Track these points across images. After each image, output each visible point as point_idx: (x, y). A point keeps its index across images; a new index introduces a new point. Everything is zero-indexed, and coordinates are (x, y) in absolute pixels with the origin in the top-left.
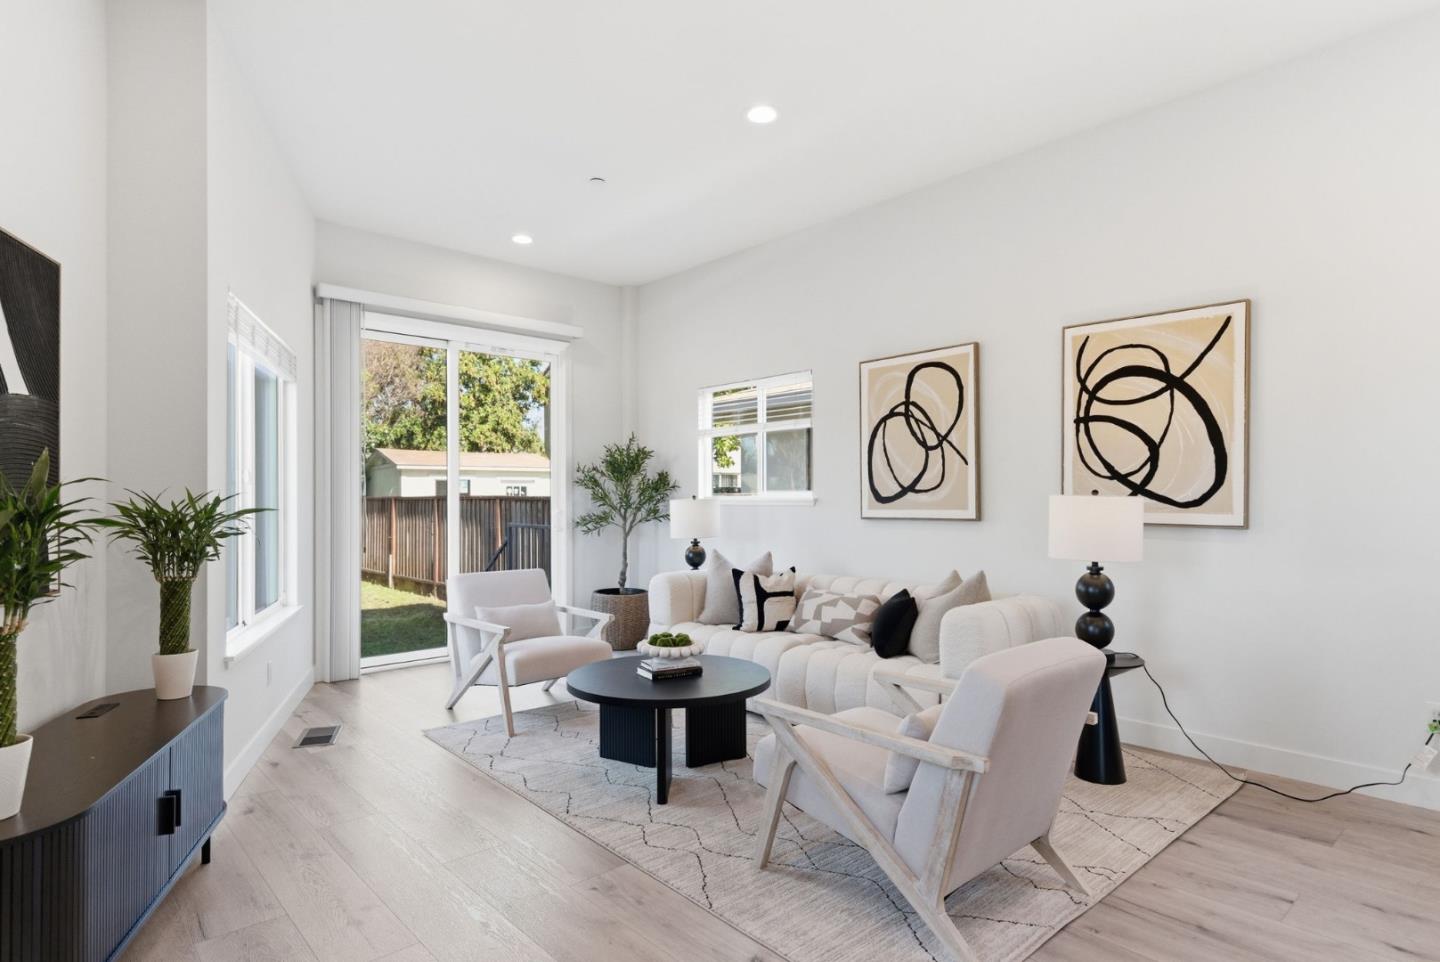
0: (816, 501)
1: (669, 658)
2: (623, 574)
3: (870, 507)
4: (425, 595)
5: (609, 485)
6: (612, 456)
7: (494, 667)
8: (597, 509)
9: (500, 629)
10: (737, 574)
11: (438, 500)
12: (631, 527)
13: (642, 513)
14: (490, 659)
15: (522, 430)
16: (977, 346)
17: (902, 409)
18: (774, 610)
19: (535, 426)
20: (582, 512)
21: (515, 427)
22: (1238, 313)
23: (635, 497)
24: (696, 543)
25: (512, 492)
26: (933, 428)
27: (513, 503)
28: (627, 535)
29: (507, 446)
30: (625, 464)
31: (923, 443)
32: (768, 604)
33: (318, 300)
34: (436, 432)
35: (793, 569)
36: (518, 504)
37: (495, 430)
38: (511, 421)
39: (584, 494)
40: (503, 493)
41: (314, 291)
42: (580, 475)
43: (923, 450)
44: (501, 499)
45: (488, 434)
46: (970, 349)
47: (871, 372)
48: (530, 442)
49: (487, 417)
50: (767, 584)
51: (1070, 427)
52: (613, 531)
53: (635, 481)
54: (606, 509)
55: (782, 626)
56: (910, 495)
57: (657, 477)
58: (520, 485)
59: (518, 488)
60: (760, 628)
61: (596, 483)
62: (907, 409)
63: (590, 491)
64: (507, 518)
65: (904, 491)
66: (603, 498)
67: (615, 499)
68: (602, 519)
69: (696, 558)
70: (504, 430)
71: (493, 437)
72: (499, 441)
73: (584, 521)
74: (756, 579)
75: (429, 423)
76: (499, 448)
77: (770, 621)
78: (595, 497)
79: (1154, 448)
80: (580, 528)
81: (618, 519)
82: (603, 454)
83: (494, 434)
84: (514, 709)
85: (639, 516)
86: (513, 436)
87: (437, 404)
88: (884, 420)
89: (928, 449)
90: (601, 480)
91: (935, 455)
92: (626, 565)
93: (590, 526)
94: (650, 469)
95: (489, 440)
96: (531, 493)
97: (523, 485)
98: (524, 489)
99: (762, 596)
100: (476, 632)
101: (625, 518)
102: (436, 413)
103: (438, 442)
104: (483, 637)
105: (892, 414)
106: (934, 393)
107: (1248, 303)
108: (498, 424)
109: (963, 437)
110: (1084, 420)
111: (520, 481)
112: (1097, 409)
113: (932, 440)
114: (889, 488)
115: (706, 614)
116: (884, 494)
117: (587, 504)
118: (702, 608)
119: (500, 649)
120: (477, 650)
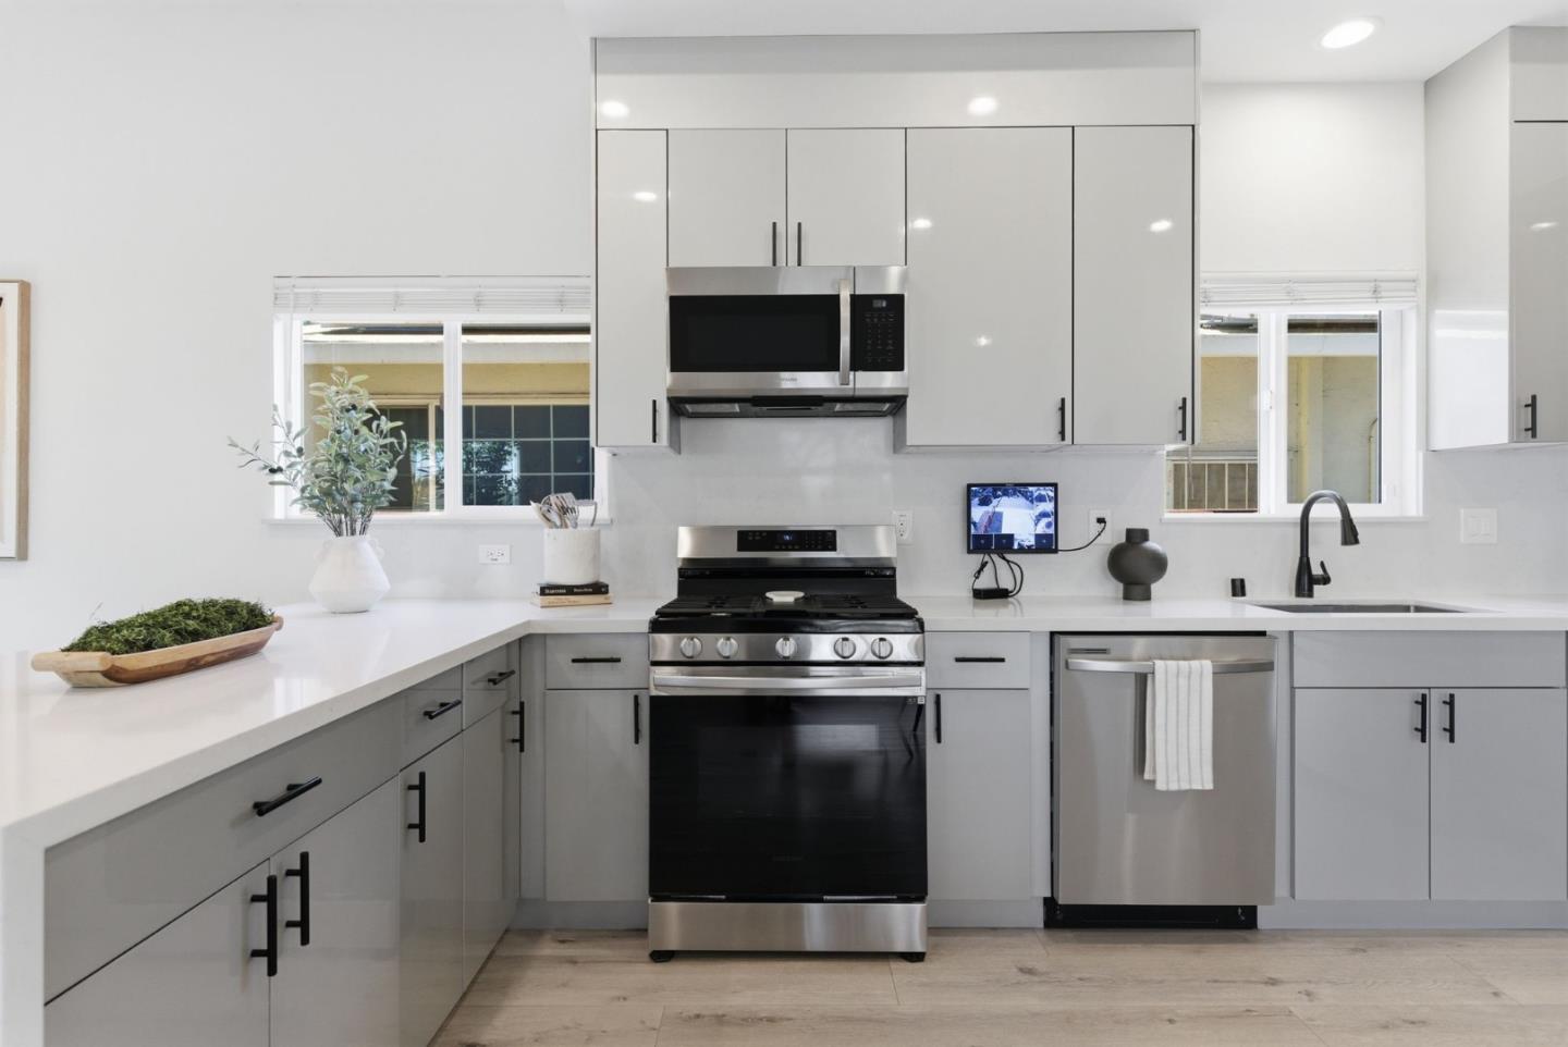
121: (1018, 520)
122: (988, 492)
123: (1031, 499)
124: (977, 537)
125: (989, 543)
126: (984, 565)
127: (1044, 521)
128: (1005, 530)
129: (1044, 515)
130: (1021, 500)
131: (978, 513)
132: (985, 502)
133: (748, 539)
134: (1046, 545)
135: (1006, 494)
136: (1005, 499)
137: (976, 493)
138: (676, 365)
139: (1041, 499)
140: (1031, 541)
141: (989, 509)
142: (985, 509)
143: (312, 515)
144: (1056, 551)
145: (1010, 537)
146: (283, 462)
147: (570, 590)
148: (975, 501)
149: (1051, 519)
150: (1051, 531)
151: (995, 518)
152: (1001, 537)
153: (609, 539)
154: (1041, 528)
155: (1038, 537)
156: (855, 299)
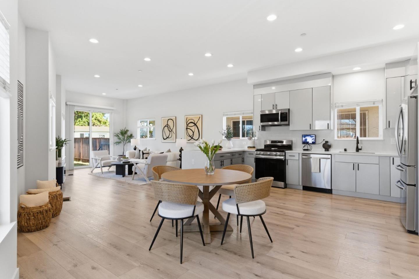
0: (155, 139)
1: (125, 160)
2: (123, 152)
3: (163, 140)
4: (78, 161)
5: (121, 136)
6: (121, 131)
7: (100, 164)
8: (119, 141)
9: (100, 158)
10: (140, 151)
11: (82, 139)
12: (125, 144)
13: (127, 141)
14: (99, 163)
15: (103, 119)
16: (176, 117)
17: (167, 125)
18: (145, 156)
19: (107, 119)
20: (116, 141)
21: (101, 119)
22: (201, 116)
23: (126, 138)
24: (135, 146)
25: (101, 137)
26: (170, 129)
27: (101, 139)
28: (124, 145)
29: (99, 124)
30: (124, 133)
31: (169, 131)
32: (144, 155)
33: (66, 105)
34: (78, 120)
35: (149, 150)
36: (103, 140)
37: (96, 120)
38: (100, 117)
39: (116, 138)
40: (98, 137)
41: (66, 103)
42: (115, 135)
43: (169, 132)
44: (98, 138)
45: (93, 120)
46: (175, 117)
47: (163, 119)
48: (106, 123)
49: (93, 116)
50: (144, 152)
51: (185, 129)
52: (122, 145)
53: (126, 136)
54: (120, 140)
55: (146, 158)
56: (168, 139)
57: (130, 135)
58: (103, 135)
59: (102, 135)
60: (143, 158)
61: (118, 136)
62: (167, 126)
63: (117, 137)
64: (100, 143)
65: (167, 138)
66: (120, 139)
67: (122, 139)
68: (119, 143)
69: (135, 149)
70: (98, 119)
71: (95, 121)
72: (96, 123)
73: (116, 143)
74: (143, 151)
75: (76, 117)
76: (97, 124)
77: (144, 157)
78: (118, 138)
79: (193, 133)
80: (115, 144)
81: (123, 143)
82: (120, 131)
83: (95, 120)
84: (103, 171)
85: (127, 142)
86: (101, 121)
87: (78, 112)
88: (164, 127)
89: (170, 132)
90: (119, 135)
91: (171, 132)
92: (124, 151)
93: (117, 144)
94: (129, 134)
95: (93, 122)
96: (105, 137)
97: (104, 135)
98: (104, 136)
99: (143, 154)
100: (96, 159)
101: (124, 142)
102: (78, 115)
103: (79, 123)
104: (98, 160)
105: (166, 126)
106: (171, 123)
107: (202, 115)
108: (96, 118)
109: (174, 130)
110: (187, 129)
111: (103, 134)
112: (188, 127)
113: (170, 131)
114: (165, 137)
115: (135, 157)
116: (164, 138)
117: (116, 139)
118: (135, 156)
119: (101, 161)
120: (96, 162)
121: (310, 140)
122: (305, 136)
123: (311, 137)
124: (303, 142)
125: (305, 143)
126: (305, 146)
127: (313, 140)
128: (307, 141)
129: (313, 139)
130: (310, 137)
131: (304, 139)
132: (305, 137)
133: (272, 142)
134: (314, 143)
135: (308, 136)
136: (307, 137)
137: (303, 136)
138: (261, 122)
139: (313, 137)
140: (311, 143)
141: (305, 138)
142: (304, 138)
143: (226, 139)
144: (315, 144)
145: (308, 142)
146: (224, 133)
147: (251, 147)
148: (303, 137)
149: (314, 139)
150: (314, 141)
151: (306, 140)
152: (307, 142)
153: (256, 141)
154: (313, 141)
155: (312, 142)
156: (281, 113)
